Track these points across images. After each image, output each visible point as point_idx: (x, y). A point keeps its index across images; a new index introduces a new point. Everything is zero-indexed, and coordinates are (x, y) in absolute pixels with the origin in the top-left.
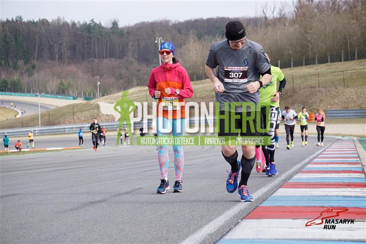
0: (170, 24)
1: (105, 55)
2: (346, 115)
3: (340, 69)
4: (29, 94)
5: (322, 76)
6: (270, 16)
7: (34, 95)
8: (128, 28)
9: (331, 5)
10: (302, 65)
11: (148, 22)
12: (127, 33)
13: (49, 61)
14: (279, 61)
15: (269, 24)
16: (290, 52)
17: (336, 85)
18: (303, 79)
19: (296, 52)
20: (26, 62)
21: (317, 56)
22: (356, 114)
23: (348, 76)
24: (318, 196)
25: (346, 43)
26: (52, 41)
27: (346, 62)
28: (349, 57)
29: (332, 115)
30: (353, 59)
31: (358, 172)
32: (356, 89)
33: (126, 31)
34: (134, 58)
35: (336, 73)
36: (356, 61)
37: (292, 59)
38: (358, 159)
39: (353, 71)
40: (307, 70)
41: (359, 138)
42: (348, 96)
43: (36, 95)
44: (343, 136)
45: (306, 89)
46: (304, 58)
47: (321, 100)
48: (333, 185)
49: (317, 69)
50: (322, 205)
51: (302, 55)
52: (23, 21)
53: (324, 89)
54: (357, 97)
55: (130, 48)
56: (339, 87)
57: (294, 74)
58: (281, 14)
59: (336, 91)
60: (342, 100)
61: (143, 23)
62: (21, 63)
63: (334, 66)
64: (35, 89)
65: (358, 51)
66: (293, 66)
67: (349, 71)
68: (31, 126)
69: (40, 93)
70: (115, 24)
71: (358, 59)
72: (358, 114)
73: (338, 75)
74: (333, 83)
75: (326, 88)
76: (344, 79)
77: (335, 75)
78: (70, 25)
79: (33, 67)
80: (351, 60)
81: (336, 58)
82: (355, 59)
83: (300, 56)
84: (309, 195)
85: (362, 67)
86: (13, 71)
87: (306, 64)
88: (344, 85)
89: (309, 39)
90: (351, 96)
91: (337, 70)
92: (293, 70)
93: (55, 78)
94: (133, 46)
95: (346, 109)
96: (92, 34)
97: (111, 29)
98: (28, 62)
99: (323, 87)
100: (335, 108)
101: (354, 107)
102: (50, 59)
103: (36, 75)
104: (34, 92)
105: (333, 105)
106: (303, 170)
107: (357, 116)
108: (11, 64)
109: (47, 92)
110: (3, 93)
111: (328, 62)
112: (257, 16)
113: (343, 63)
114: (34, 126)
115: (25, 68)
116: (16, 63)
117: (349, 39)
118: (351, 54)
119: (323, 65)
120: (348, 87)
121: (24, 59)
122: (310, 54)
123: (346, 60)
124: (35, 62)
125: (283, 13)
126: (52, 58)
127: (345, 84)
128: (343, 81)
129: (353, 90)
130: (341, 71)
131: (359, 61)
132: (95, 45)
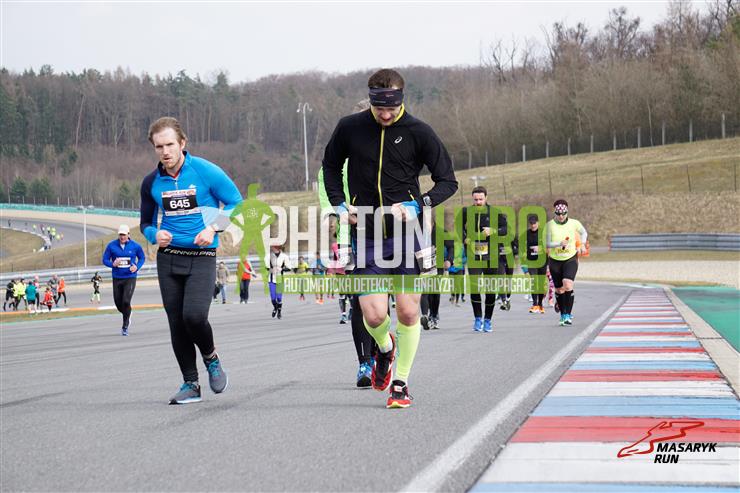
0: (324, 79)
1: (203, 137)
2: (646, 244)
3: (634, 161)
4: (65, 208)
5: (603, 174)
6: (506, 64)
7: (75, 208)
8: (247, 85)
9: (616, 44)
10: (566, 154)
11: (282, 75)
12: (244, 95)
13: (101, 147)
14: (524, 147)
15: (505, 80)
16: (544, 130)
17: (627, 190)
18: (568, 178)
19: (555, 130)
20: (60, 150)
21: (592, 137)
22: (665, 244)
23: (651, 175)
24: (637, 397)
25: (646, 114)
26: (107, 109)
27: (646, 148)
28: (651, 139)
29: (621, 244)
30: (658, 142)
31: (695, 350)
32: (664, 197)
33: (242, 91)
34: (257, 141)
35: (628, 169)
36: (664, 147)
37: (548, 143)
38: (685, 326)
39: (659, 165)
40: (575, 162)
41: (674, 287)
42: (649, 211)
43: (79, 209)
44: (645, 283)
45: (574, 198)
46: (569, 140)
47: (602, 218)
48: (657, 375)
49: (594, 161)
50: (648, 414)
51: (566, 136)
52: (54, 73)
53: (606, 197)
54: (665, 213)
55: (250, 121)
56: (633, 194)
57: (552, 170)
58: (525, 61)
59: (629, 200)
60: (638, 217)
61: (273, 77)
62: (50, 149)
63: (624, 156)
64: (75, 198)
65: (666, 129)
66: (550, 156)
67: (651, 165)
68: (70, 266)
69: (86, 204)
70: (222, 79)
71: (666, 143)
72: (669, 243)
73: (632, 172)
74: (622, 185)
75: (610, 195)
76: (642, 179)
77: (627, 172)
78: (141, 82)
79: (73, 158)
80: (655, 145)
81: (627, 142)
82: (661, 144)
83: (561, 138)
84: (618, 394)
85: (675, 158)
86: (36, 165)
87: (574, 152)
88: (643, 190)
89: (577, 106)
90: (656, 211)
91: (629, 163)
92: (549, 162)
93: (113, 178)
94: (255, 118)
95: (646, 233)
96: (180, 98)
97: (214, 87)
98: (62, 149)
99: (604, 194)
100: (627, 232)
101: (661, 230)
102: (103, 143)
103: (77, 172)
104: (73, 203)
105: (622, 226)
106: (591, 346)
107: (667, 246)
108: (31, 151)
109: (97, 204)
110: (17, 205)
111: (612, 149)
112: (483, 64)
113: (640, 149)
114: (74, 266)
115: (56, 159)
116: (41, 150)
117: (651, 107)
118: (654, 134)
119: (604, 153)
120: (650, 193)
121: (55, 144)
122: (579, 132)
123: (645, 144)
124: (75, 148)
125: (529, 58)
126: (107, 141)
127: (645, 187)
128: (640, 183)
129: (658, 200)
130: (636, 165)
131: (669, 146)
132: (186, 117)
